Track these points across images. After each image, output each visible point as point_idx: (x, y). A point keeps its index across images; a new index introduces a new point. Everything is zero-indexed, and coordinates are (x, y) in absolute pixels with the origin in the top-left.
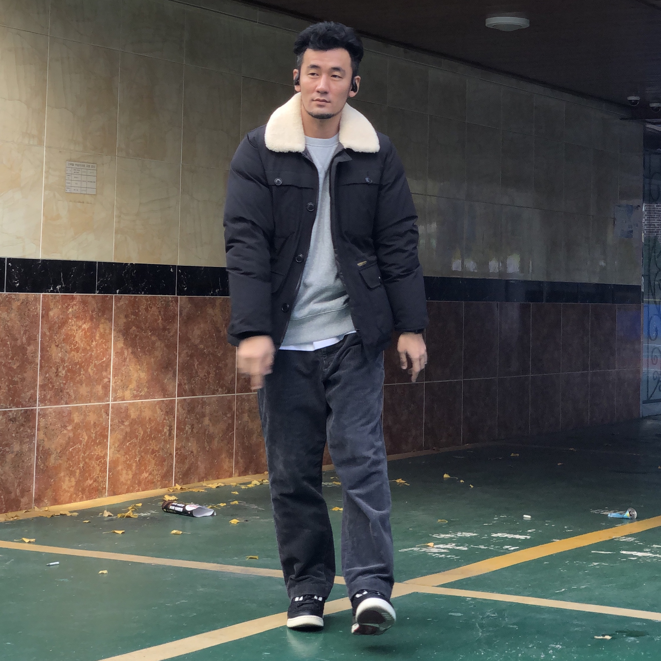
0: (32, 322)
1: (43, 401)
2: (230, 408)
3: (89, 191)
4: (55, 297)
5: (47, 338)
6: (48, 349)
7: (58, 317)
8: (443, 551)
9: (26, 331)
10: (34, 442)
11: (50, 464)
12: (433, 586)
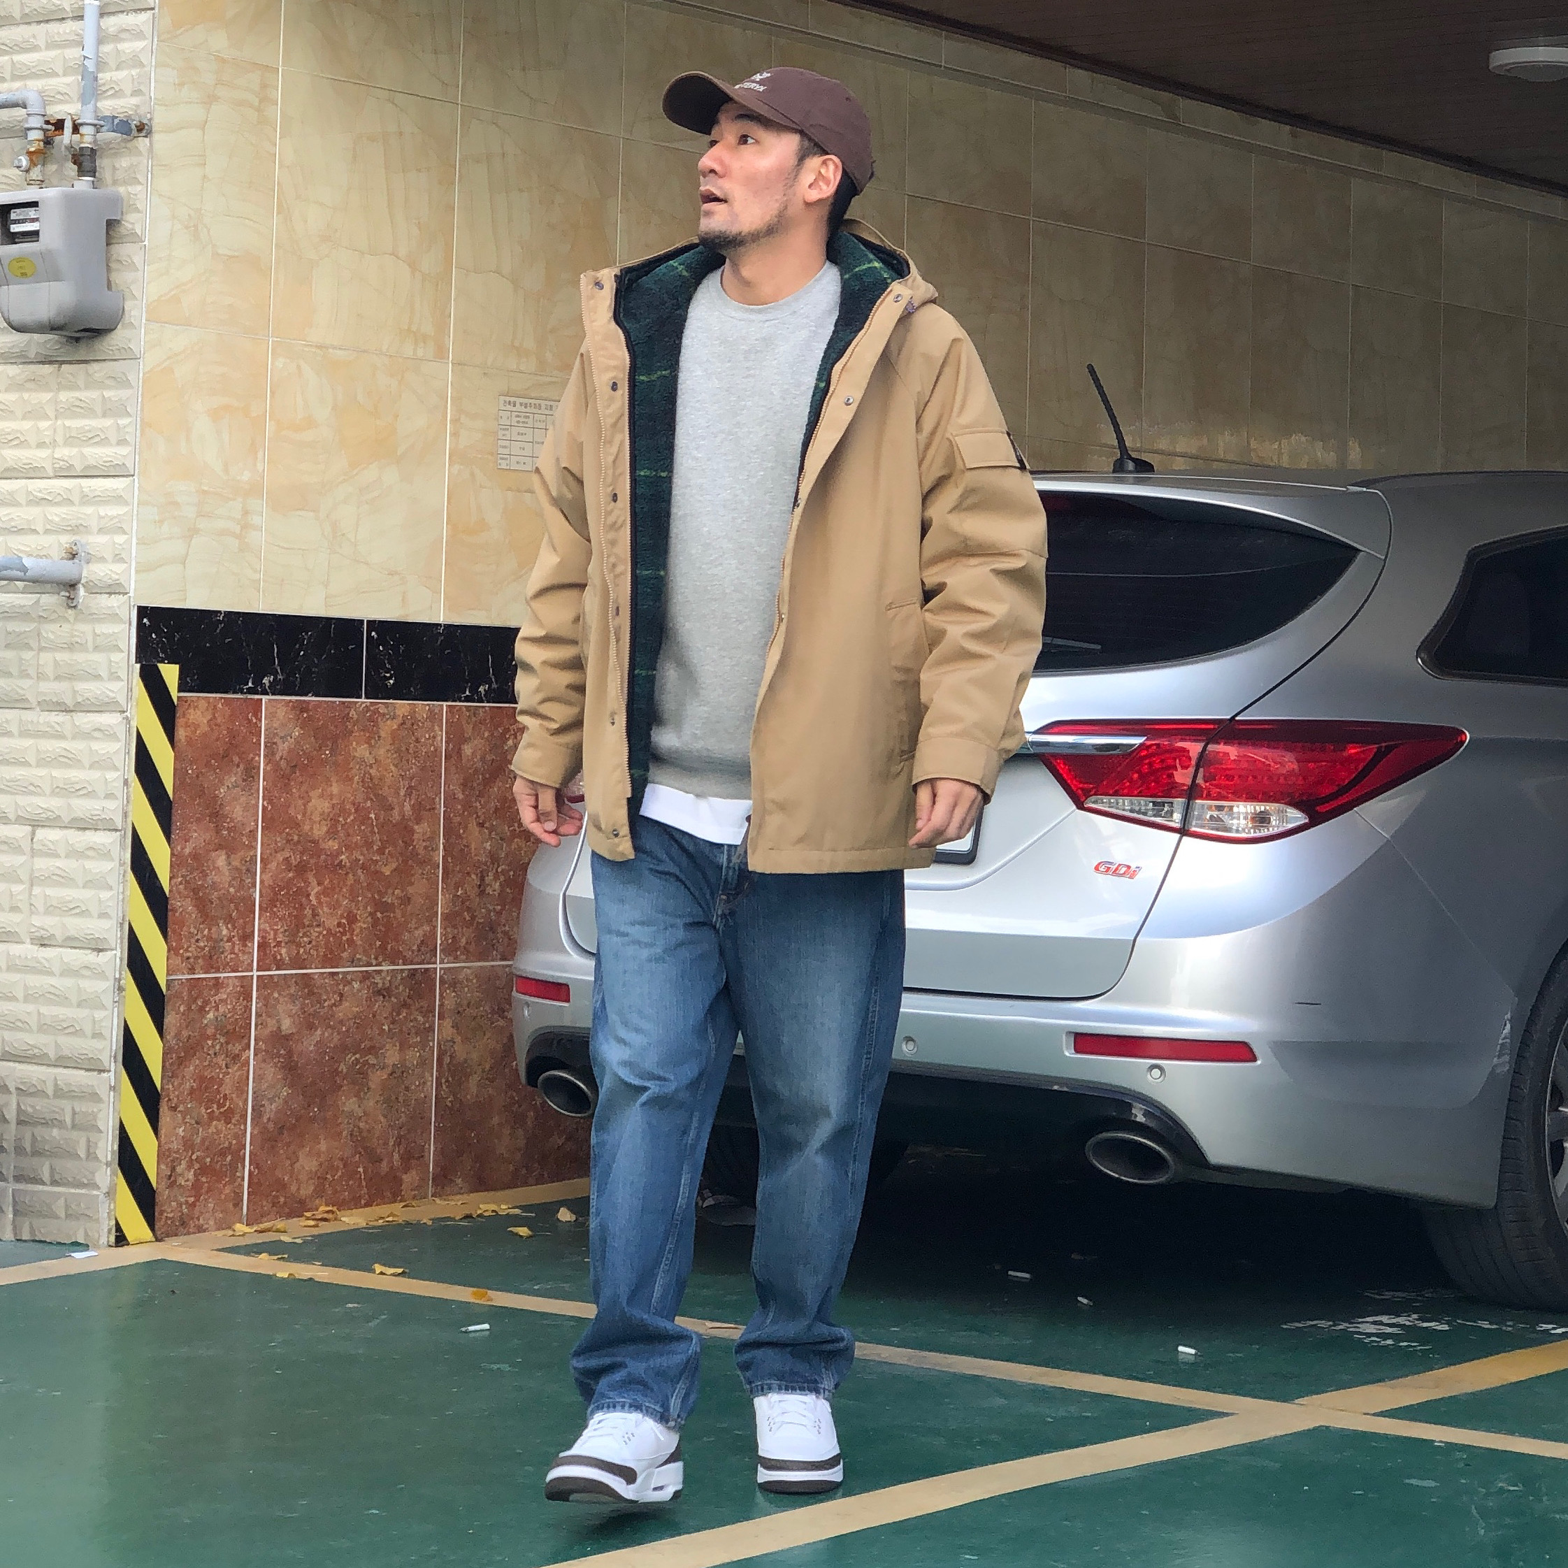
0: (423, 769)
1: (451, 950)
4: (474, 714)
5: (459, 807)
6: (461, 831)
7: (483, 759)
8: (1389, 1330)
9: (410, 787)
10: (431, 1044)
11: (469, 1097)
12: (1365, 1414)
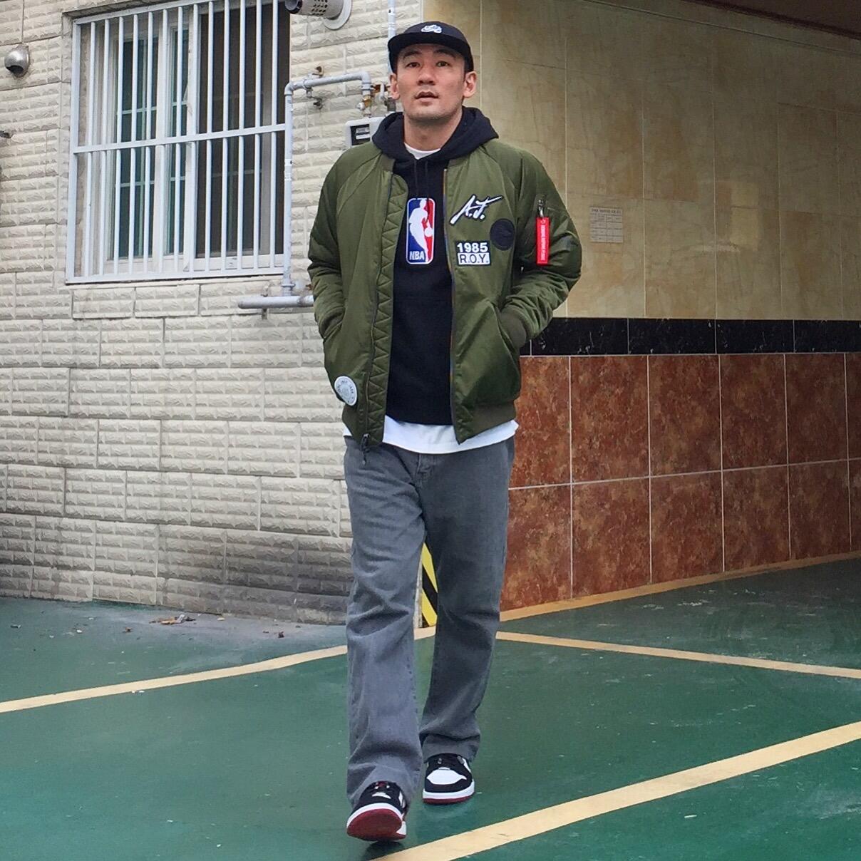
0: (560, 388)
1: (577, 476)
2: (782, 481)
3: (616, 240)
4: (584, 360)
5: (579, 406)
6: (580, 417)
7: (589, 382)
9: (555, 398)
10: (569, 523)
11: (588, 548)
